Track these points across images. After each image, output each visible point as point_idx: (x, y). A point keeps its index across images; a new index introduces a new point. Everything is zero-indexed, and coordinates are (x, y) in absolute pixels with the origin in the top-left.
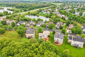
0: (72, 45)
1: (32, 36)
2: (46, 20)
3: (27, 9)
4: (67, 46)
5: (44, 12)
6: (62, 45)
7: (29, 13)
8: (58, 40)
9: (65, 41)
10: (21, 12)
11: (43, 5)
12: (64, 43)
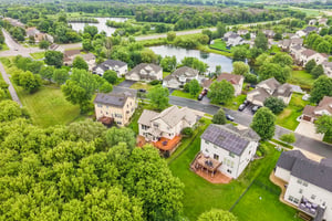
0: (285, 199)
1: (116, 120)
2: (218, 68)
3: (172, 26)
4: (256, 197)
5: (232, 36)
6: (226, 188)
7: (171, 38)
8: (216, 157)
9: (258, 171)
10: (144, 33)
11: (243, 14)
12: (248, 178)
